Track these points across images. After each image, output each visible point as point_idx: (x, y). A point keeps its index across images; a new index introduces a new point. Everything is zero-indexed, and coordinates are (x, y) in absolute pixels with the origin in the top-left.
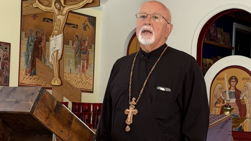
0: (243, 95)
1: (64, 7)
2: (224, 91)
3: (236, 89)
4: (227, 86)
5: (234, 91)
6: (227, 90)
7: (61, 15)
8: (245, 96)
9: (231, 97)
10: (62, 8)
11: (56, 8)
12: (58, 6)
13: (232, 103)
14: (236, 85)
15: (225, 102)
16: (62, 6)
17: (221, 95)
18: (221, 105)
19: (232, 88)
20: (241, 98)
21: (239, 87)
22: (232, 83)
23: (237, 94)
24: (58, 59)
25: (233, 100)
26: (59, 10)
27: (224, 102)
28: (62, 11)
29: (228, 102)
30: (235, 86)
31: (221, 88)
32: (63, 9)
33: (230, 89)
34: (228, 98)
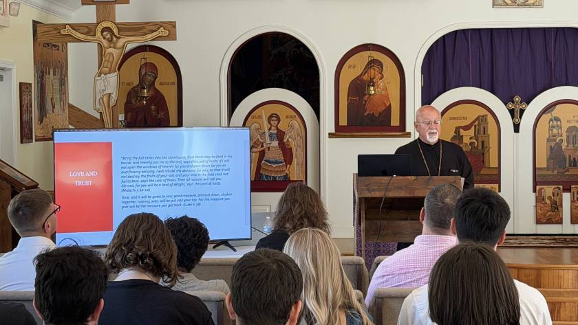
0: (288, 137)
1: (119, 38)
2: (262, 132)
3: (278, 129)
4: (266, 125)
5: (276, 132)
6: (267, 131)
7: (114, 48)
8: (290, 137)
9: (271, 140)
10: (115, 39)
11: (104, 38)
12: (108, 36)
13: (273, 147)
14: (278, 124)
15: (264, 145)
16: (115, 36)
17: (259, 137)
18: (259, 149)
19: (273, 128)
20: (285, 140)
21: (282, 126)
22: (272, 122)
23: (280, 135)
24: (111, 105)
25: (275, 143)
26: (110, 41)
27: (262, 146)
28: (115, 43)
29: (269, 145)
30: (277, 126)
31: (258, 129)
32: (117, 41)
33: (270, 129)
34: (268, 140)
